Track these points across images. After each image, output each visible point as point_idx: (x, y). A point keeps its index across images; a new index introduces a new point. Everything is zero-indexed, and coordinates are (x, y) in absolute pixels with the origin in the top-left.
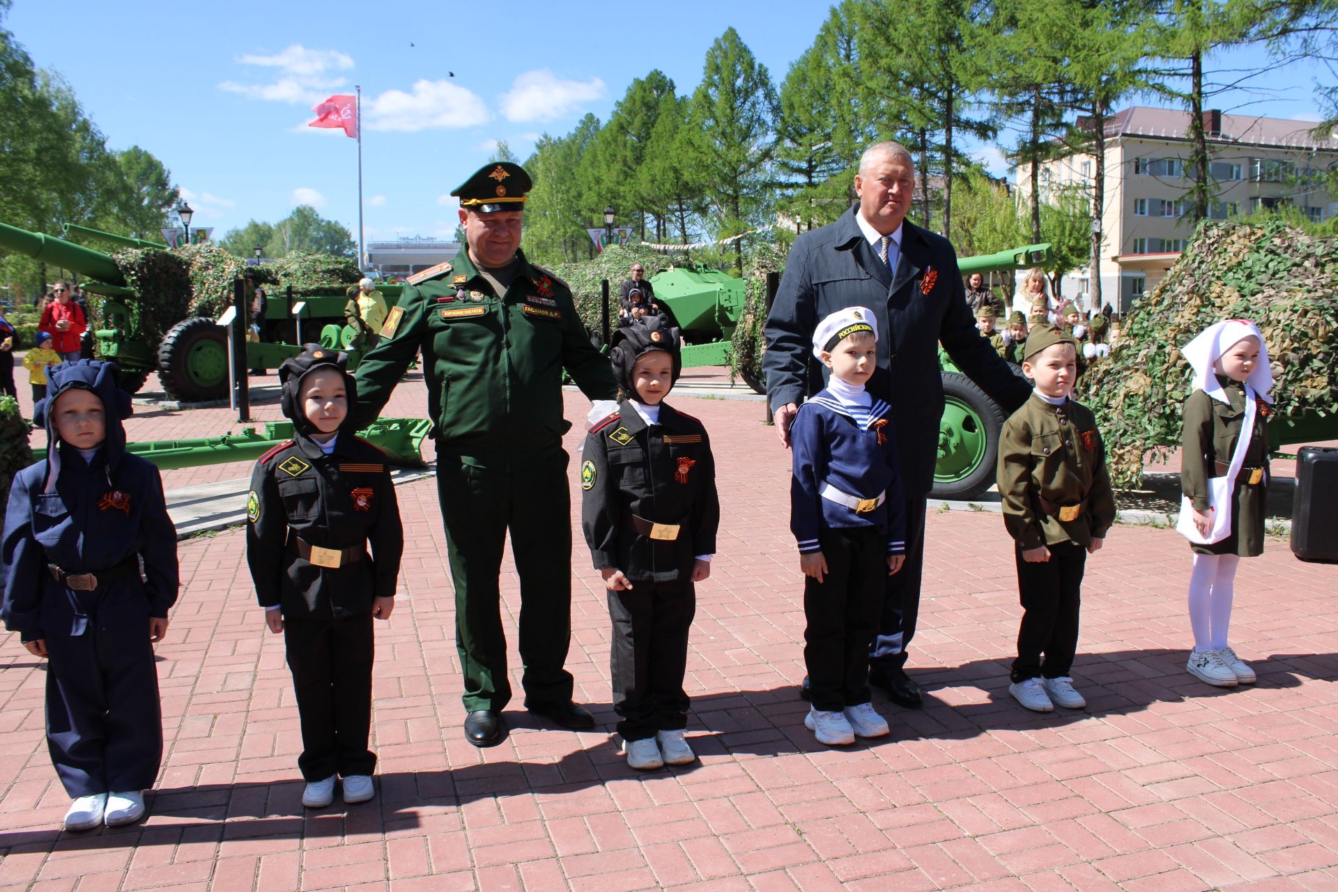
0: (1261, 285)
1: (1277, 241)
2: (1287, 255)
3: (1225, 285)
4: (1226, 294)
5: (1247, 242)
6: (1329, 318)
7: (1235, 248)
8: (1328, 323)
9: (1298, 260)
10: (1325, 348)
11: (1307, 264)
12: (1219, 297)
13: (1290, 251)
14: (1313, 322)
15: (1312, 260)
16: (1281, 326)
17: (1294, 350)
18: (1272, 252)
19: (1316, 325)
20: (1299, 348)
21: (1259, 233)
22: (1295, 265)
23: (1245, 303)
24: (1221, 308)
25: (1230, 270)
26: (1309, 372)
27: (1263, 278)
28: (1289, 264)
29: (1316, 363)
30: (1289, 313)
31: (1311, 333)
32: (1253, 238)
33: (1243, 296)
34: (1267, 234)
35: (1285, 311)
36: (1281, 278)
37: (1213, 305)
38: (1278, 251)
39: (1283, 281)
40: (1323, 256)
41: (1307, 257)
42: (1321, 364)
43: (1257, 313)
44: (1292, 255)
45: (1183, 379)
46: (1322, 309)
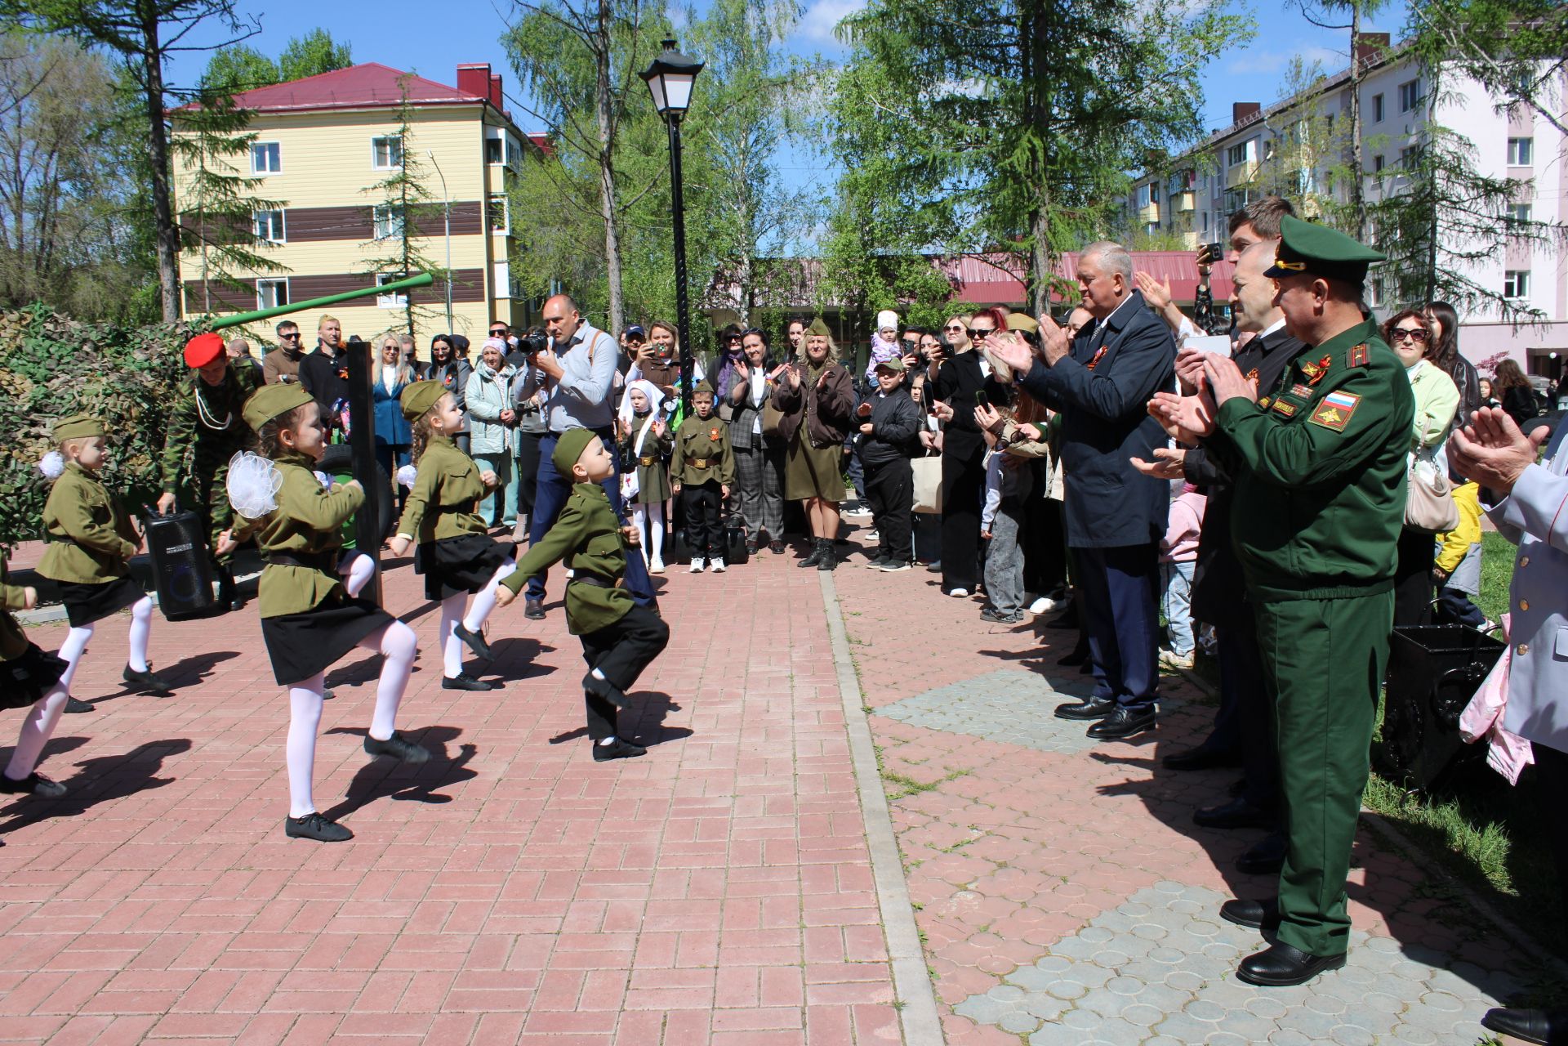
0: (52, 370)
1: (50, 327)
2: (63, 340)
3: (12, 371)
4: (18, 381)
5: (18, 327)
6: (138, 400)
7: (9, 332)
8: (139, 405)
9: (76, 345)
10: (140, 428)
11: (86, 348)
12: (10, 385)
13: (65, 336)
14: (126, 405)
15: (89, 344)
16: (96, 409)
17: (116, 432)
18: (49, 338)
19: (130, 407)
20: (121, 431)
21: (29, 318)
22: (75, 350)
23: (43, 390)
24: (17, 396)
25: (12, 355)
26: (133, 452)
27: (52, 363)
28: (69, 349)
29: (137, 443)
30: (101, 397)
31: (126, 415)
32: (24, 323)
33: (36, 382)
34: (37, 318)
35: (97, 396)
36: (68, 363)
37: (9, 394)
38: (54, 336)
39: (71, 366)
40: (99, 341)
41: (85, 341)
42: (141, 444)
43: (62, 398)
44: (69, 340)
45: (9, 471)
46: (131, 391)
